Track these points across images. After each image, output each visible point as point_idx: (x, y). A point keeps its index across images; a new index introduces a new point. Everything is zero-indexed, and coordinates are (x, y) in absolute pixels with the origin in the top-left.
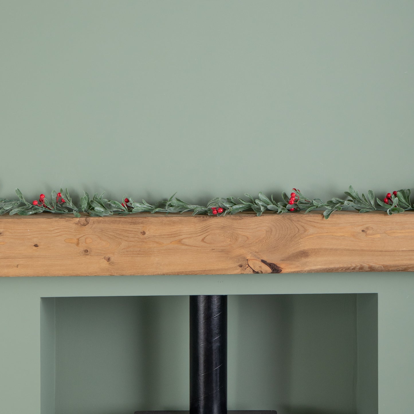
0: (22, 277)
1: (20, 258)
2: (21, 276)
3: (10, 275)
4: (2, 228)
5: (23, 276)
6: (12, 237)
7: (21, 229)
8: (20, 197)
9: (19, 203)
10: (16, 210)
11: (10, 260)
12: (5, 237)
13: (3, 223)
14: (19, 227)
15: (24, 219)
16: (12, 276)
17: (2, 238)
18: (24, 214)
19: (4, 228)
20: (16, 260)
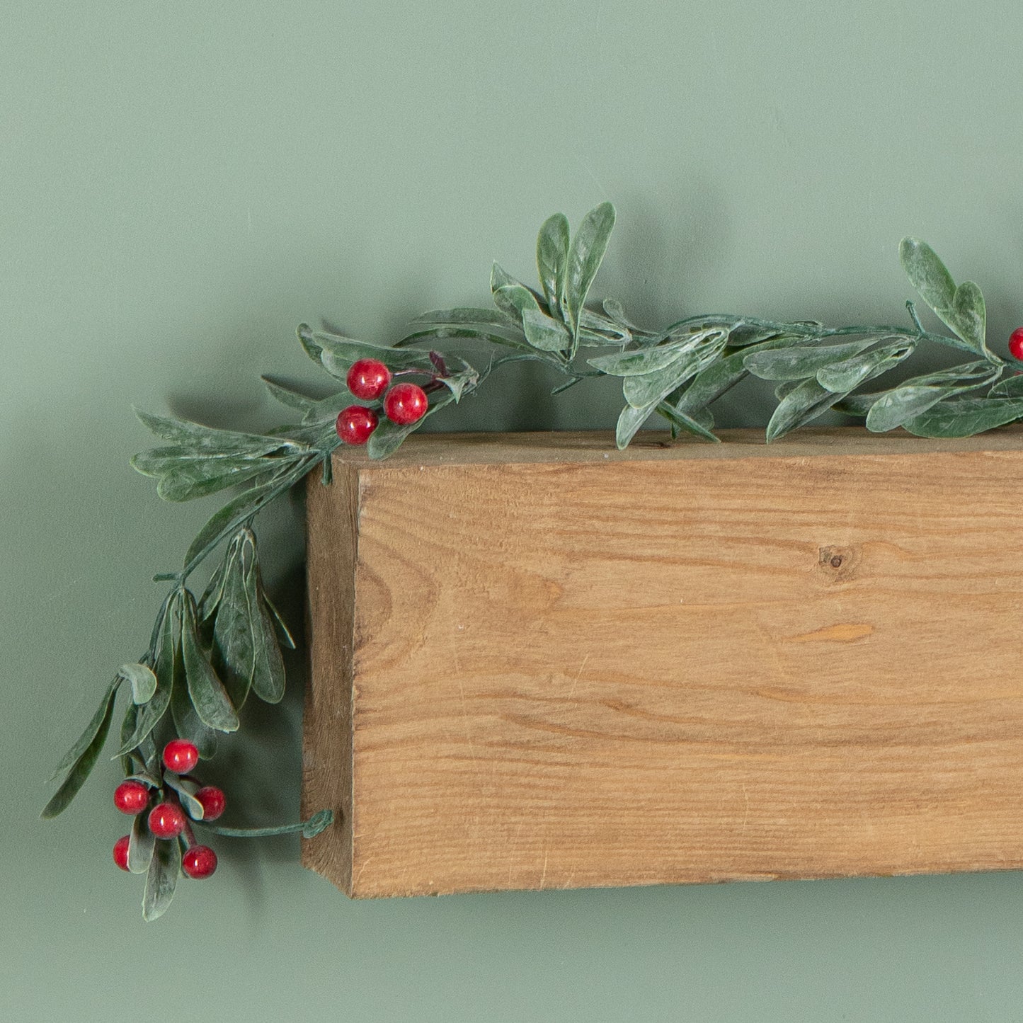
0: (985, 872)
1: (969, 739)
2: (976, 866)
3: (898, 862)
4: (845, 524)
5: (987, 866)
6: (916, 584)
7: (979, 530)
8: (931, 300)
9: (912, 344)
10: (906, 394)
11: (901, 750)
12: (865, 582)
13: (856, 486)
14: (964, 509)
15: (999, 454)
16: (908, 872)
17: (847, 592)
18: (944, 425)
19: (861, 525)
20: (942, 749)
